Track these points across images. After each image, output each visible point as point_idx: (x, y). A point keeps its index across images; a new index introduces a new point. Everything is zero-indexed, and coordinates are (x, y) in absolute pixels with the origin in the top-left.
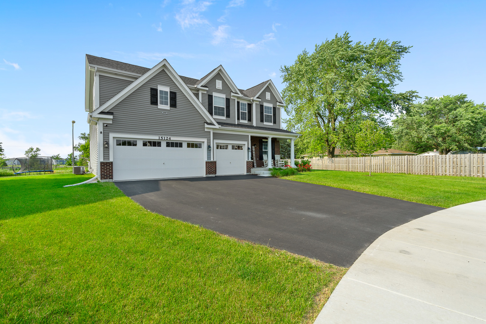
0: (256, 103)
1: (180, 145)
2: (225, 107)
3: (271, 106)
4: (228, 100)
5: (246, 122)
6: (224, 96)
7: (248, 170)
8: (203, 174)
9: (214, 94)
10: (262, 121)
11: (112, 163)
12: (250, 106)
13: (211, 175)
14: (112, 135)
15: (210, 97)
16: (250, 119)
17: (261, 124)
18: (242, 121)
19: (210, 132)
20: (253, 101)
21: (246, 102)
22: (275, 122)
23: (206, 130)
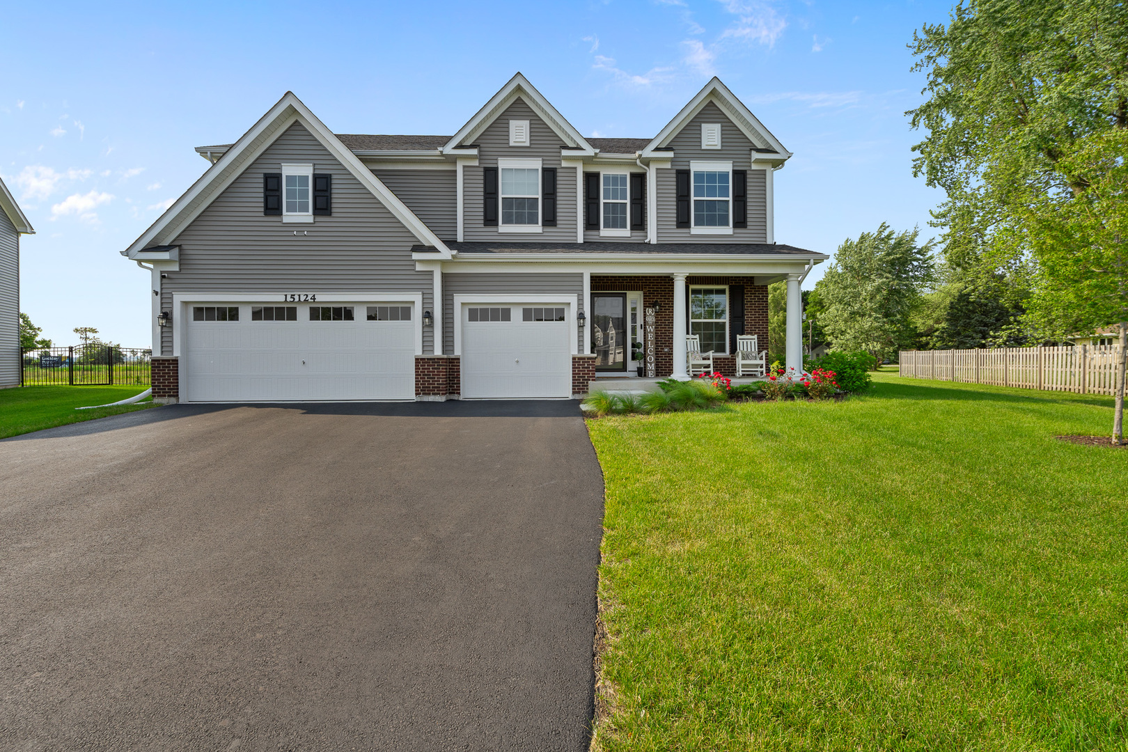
0: (657, 169)
1: (344, 313)
2: (540, 197)
3: (726, 167)
4: (550, 176)
5: (624, 233)
6: (537, 164)
7: (580, 384)
8: (407, 392)
9: (503, 164)
10: (683, 222)
11: (175, 361)
12: (639, 181)
13: (431, 398)
14: (178, 298)
15: (491, 176)
16: (639, 223)
17: (679, 236)
18: (606, 233)
19: (432, 271)
20: (647, 162)
21: (626, 172)
22: (740, 222)
23: (419, 267)
